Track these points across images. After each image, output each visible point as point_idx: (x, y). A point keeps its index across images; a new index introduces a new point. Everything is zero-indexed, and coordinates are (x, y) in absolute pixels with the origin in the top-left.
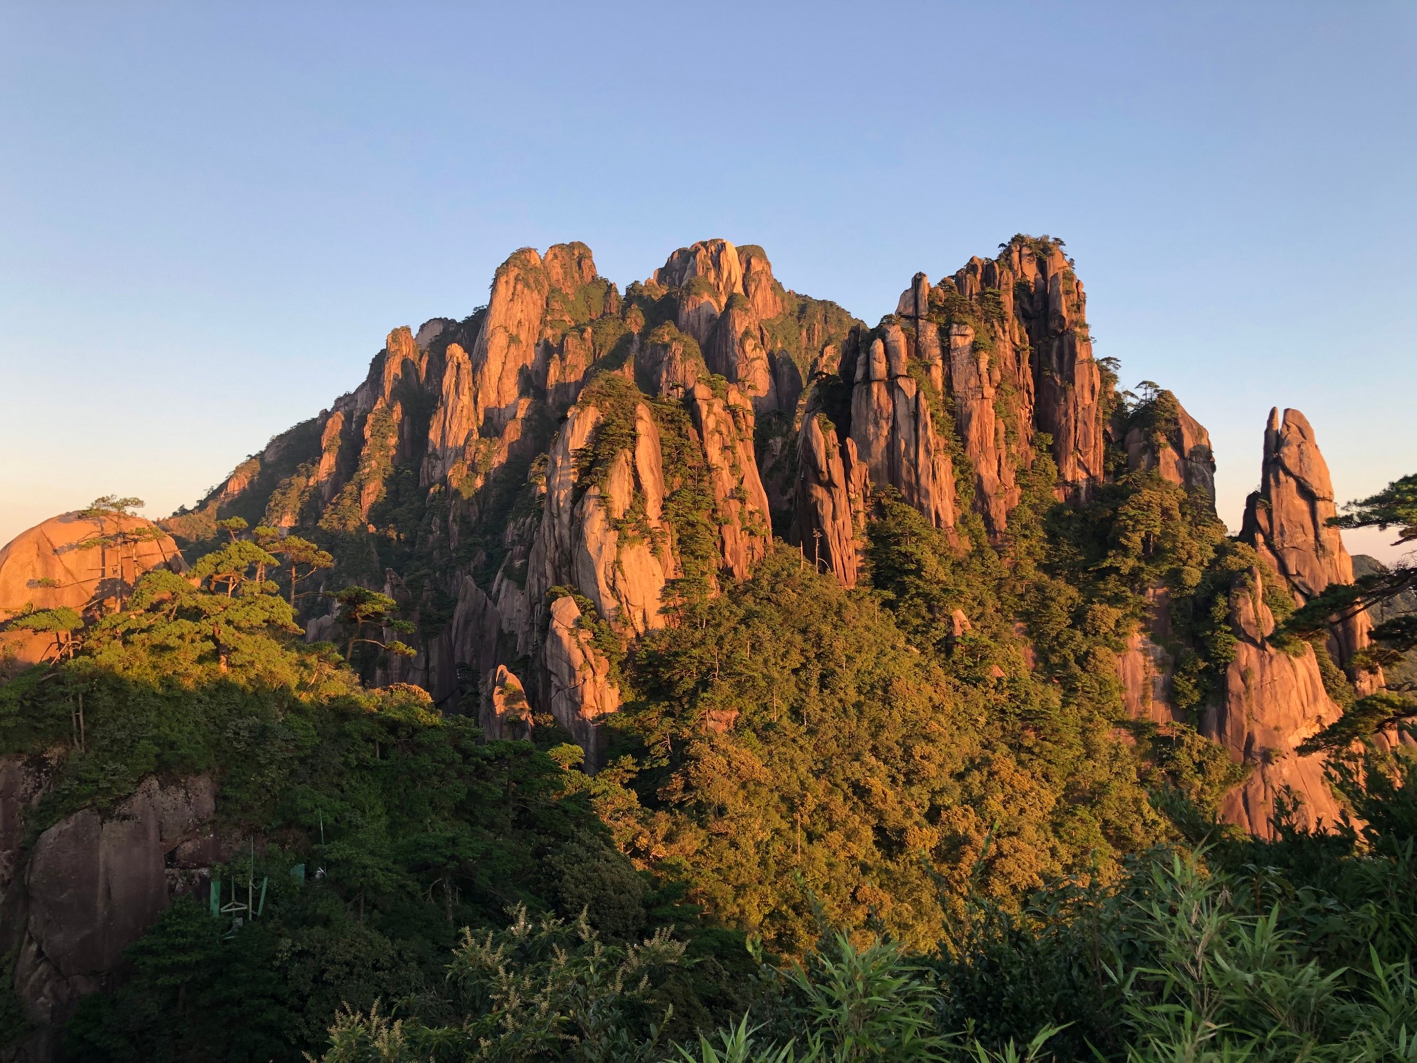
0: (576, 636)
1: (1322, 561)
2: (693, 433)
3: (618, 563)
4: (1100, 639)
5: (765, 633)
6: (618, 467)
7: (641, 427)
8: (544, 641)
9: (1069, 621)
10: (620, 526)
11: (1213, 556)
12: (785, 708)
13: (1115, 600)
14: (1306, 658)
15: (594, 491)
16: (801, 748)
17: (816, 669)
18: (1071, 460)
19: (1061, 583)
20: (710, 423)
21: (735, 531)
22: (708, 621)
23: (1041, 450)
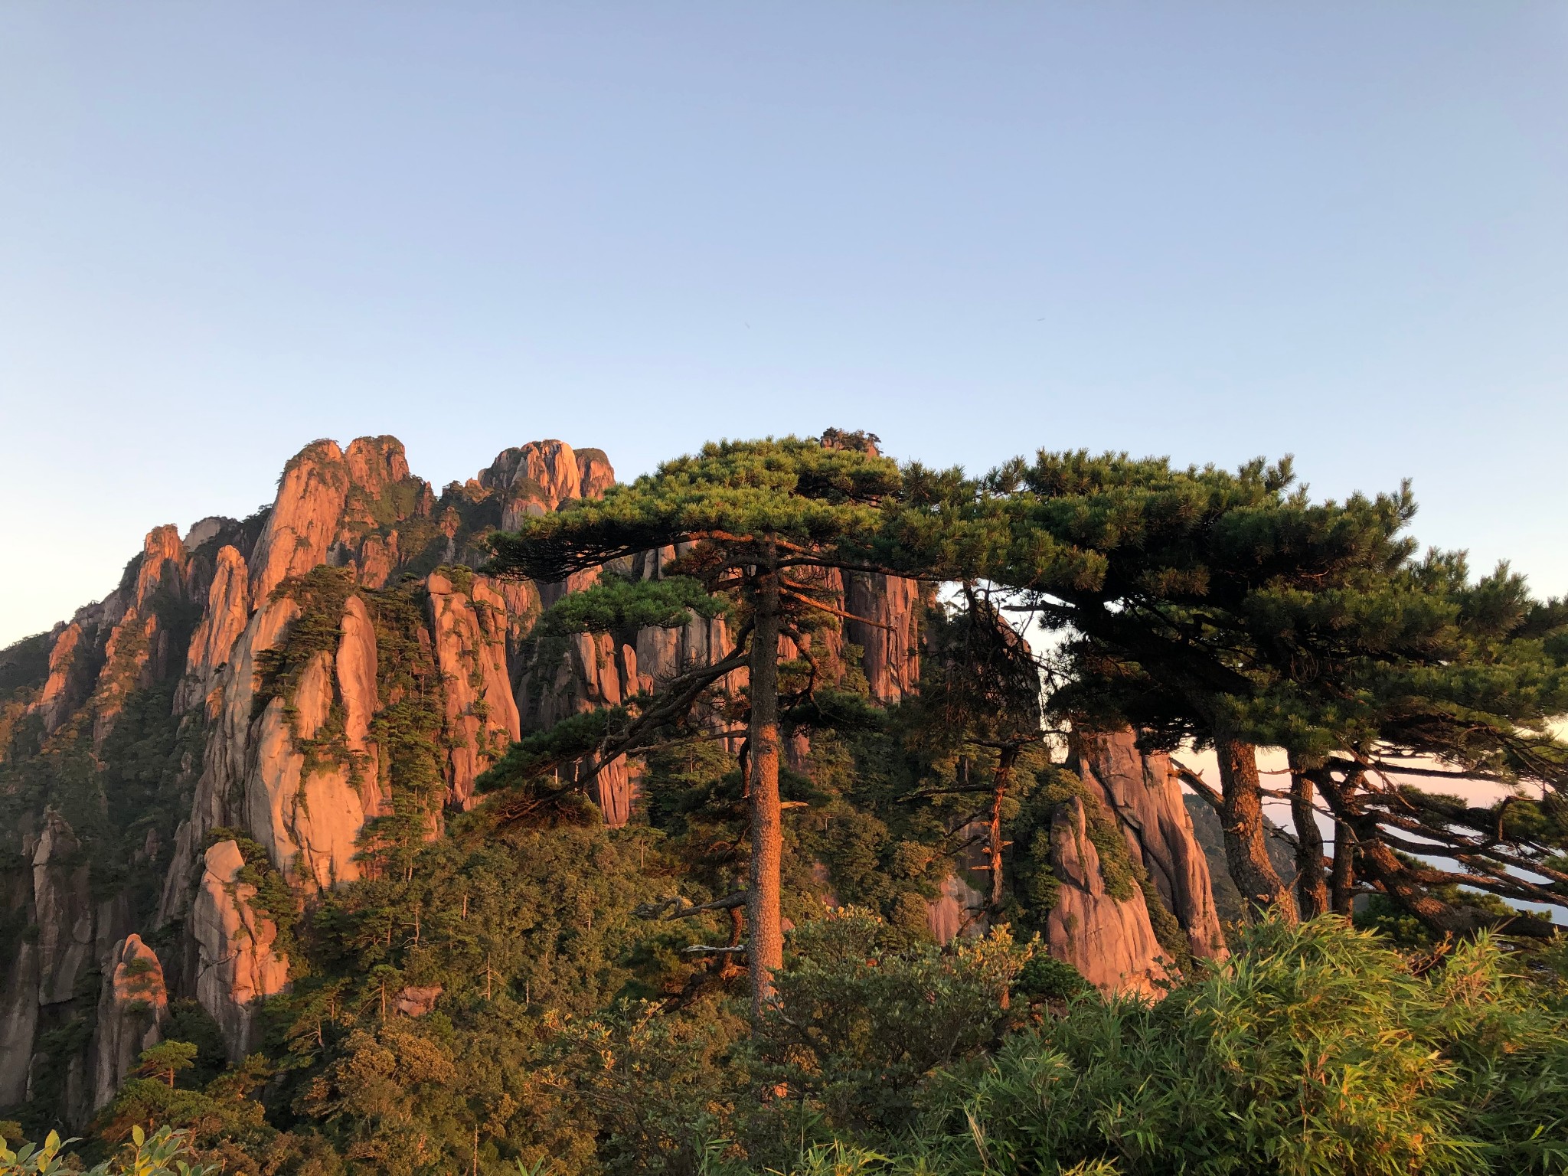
0: (234, 893)
1: (1151, 789)
2: (422, 633)
3: (300, 797)
4: (909, 883)
5: (489, 885)
6: (311, 674)
7: (348, 624)
8: (194, 899)
9: (876, 862)
10: (306, 748)
11: (1033, 784)
12: (503, 981)
13: (927, 836)
14: (1134, 902)
15: (277, 704)
16: (519, 1033)
17: (553, 930)
18: (883, 675)
19: (868, 817)
20: (446, 622)
21: (469, 756)
22: (415, 872)
23: (853, 664)
